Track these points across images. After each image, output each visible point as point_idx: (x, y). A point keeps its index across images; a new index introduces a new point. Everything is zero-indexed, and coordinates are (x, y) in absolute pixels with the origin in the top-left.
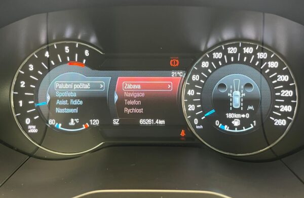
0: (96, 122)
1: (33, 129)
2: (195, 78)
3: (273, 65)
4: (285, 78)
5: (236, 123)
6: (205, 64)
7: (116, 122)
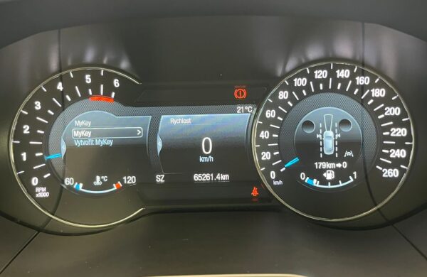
0: (131, 180)
1: (42, 193)
2: (270, 114)
3: (379, 93)
4: (396, 111)
5: (329, 176)
6: (283, 95)
7: (160, 179)
